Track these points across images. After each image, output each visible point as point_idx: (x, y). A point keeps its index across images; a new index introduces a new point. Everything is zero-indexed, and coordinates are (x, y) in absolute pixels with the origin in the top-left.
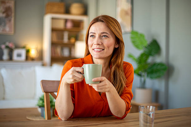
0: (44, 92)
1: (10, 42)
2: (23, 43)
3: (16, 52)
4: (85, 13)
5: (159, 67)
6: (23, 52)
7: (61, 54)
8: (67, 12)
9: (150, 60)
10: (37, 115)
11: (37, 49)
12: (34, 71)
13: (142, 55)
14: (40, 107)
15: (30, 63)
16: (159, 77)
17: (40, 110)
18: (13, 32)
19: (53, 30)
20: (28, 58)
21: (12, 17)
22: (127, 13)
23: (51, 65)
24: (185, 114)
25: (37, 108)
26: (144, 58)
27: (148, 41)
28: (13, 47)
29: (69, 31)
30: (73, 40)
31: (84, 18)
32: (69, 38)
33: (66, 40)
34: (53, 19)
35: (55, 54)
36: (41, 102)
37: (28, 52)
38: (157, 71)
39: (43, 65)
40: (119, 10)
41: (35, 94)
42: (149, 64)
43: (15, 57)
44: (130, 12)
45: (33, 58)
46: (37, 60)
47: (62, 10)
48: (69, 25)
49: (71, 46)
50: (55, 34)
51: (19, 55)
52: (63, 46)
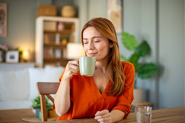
0: (40, 94)
1: (3, 45)
2: (16, 45)
3: (9, 54)
4: (76, 15)
5: (150, 67)
6: (16, 54)
7: (53, 56)
8: (59, 14)
9: (141, 60)
10: (32, 116)
11: (29, 51)
12: (28, 73)
13: (133, 56)
14: (35, 108)
15: (23, 65)
16: (149, 77)
17: (34, 111)
18: (5, 35)
19: (45, 32)
20: (20, 60)
21: (4, 20)
22: (117, 15)
23: (44, 67)
24: (179, 113)
25: (31, 110)
26: (135, 58)
27: (138, 42)
28: (6, 49)
29: (61, 33)
30: (64, 42)
31: (75, 21)
32: (61, 40)
33: (57, 42)
34: (45, 21)
35: (47, 55)
36: (36, 103)
37: (21, 53)
38: (148, 71)
39: (36, 67)
40: (109, 12)
41: (29, 96)
42: (140, 64)
43: (8, 59)
44: (120, 14)
45: (26, 60)
46: (30, 62)
47: (54, 13)
48: (61, 27)
49: (63, 48)
50: (47, 36)
51: (12, 57)
52: (55, 47)
